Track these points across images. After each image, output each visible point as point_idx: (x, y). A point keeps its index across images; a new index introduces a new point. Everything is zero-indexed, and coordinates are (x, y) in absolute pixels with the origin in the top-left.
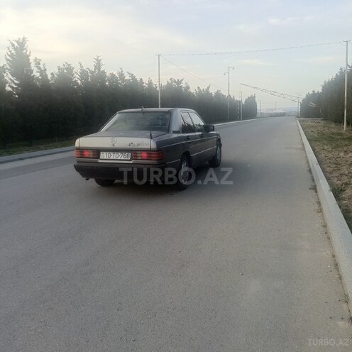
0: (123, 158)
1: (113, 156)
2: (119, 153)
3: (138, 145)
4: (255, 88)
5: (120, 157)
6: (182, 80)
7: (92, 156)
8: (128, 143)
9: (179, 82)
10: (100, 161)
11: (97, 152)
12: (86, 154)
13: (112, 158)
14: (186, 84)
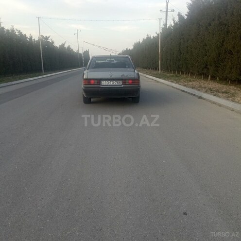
0: (116, 84)
1: (110, 83)
2: (114, 81)
3: (127, 76)
4: (93, 45)
5: (115, 83)
6: (49, 37)
7: (96, 84)
8: (121, 75)
9: (47, 38)
10: (101, 86)
11: (99, 81)
12: (92, 82)
13: (109, 84)
14: (51, 40)
